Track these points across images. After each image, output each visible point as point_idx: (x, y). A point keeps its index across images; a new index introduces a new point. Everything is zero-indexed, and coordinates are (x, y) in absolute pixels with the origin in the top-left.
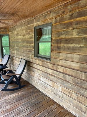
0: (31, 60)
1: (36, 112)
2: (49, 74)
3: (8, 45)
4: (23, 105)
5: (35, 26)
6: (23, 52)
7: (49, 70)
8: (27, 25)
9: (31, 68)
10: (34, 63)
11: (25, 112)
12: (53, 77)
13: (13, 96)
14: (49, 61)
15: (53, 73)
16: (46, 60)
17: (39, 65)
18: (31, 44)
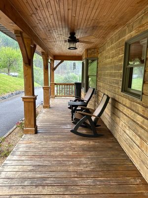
0: (117, 97)
1: (101, 173)
2: (138, 124)
3: (96, 74)
4: (88, 158)
5: (126, 40)
6: (109, 84)
7: (138, 116)
8: (118, 40)
9: (116, 110)
10: (120, 103)
11: (86, 167)
12: (143, 131)
13: (81, 142)
14: (139, 101)
15: (143, 122)
16: (135, 99)
17: (126, 107)
18: (119, 70)
